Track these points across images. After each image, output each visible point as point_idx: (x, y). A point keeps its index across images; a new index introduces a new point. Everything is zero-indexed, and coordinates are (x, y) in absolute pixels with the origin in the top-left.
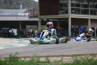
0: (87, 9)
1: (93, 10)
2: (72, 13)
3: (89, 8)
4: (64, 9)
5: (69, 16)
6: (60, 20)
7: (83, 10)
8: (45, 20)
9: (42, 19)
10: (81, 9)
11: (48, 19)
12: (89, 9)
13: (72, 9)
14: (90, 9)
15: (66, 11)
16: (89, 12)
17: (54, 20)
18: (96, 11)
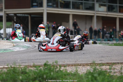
1: (76, 2)
2: (48, 6)
4: (37, 1)
5: (43, 10)
6: (32, 16)
7: (63, 2)
8: (12, 15)
9: (7, 14)
10: (60, 1)
11: (15, 14)
13: (48, 1)
14: (71, 1)
15: (40, 3)
16: (70, 5)
17: (23, 15)
18: (80, 3)
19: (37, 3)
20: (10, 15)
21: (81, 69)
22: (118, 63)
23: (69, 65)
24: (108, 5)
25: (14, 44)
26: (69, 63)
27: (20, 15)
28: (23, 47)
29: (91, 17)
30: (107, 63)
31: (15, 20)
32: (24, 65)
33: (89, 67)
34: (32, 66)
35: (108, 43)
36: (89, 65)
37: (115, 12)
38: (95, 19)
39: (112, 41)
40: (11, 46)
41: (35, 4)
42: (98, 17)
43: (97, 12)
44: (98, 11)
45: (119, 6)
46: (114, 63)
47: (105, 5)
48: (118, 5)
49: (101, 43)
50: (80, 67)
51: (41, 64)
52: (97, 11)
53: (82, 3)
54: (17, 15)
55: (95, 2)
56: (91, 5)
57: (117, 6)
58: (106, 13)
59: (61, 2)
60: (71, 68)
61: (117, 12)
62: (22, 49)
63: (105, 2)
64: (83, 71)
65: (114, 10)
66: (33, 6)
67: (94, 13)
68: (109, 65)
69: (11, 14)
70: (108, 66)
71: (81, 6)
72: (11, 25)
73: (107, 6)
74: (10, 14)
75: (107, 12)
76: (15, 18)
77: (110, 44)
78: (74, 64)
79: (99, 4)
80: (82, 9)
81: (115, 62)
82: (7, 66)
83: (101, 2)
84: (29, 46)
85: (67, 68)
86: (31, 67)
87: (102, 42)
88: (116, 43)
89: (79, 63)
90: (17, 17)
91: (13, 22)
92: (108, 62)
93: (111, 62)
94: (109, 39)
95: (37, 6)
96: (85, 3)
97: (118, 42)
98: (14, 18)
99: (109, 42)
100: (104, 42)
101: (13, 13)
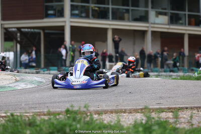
0: (104, 8)
1: (118, 9)
2: (73, 15)
3: (108, 4)
4: (54, 8)
5: (65, 22)
6: (46, 31)
7: (97, 9)
8: (14, 29)
9: (6, 29)
10: (92, 8)
11: (19, 29)
12: (108, 8)
13: (73, 8)
14: (110, 6)
15: (59, 11)
16: (109, 13)
17: (32, 30)
18: (124, 11)
19: (54, 10)
20: (11, 30)
21: (125, 118)
22: (187, 108)
23: (106, 112)
24: (171, 13)
25: (17, 78)
26: (105, 108)
27: (26, 30)
28: (31, 82)
29: (143, 33)
30: (169, 109)
31: (19, 39)
32: (32, 113)
33: (138, 114)
34: (46, 113)
35: (170, 76)
36: (139, 111)
37: (182, 24)
38: (149, 36)
39: (177, 72)
40: (11, 81)
41: (51, 12)
42: (153, 33)
43: (152, 25)
44: (154, 24)
45: (189, 15)
46: (179, 107)
47: (165, 14)
48: (187, 13)
49: (159, 75)
50: (125, 114)
51: (60, 110)
52: (152, 23)
53: (127, 11)
54: (23, 30)
55: (150, 9)
56: (143, 14)
57: (185, 14)
58: (167, 27)
59: (94, 8)
60: (110, 117)
61: (185, 24)
62: (29, 86)
63: (165, 9)
64: (129, 121)
65: (181, 22)
66: (48, 16)
67: (148, 27)
68: (171, 112)
69: (12, 28)
70: (171, 114)
71: (126, 15)
72: (12, 47)
73: (169, 14)
74: (10, 28)
75: (168, 24)
76: (19, 34)
77: (174, 77)
78: (115, 110)
79: (156, 12)
80: (129, 20)
81: (181, 106)
82: (5, 113)
83: (158, 9)
84: (41, 81)
85: (104, 116)
86: (45, 115)
87: (161, 74)
88: (184, 76)
89: (123, 108)
90: (22, 33)
91: (15, 42)
92: (171, 106)
93: (174, 106)
94: (172, 69)
95: (54, 16)
96: (132, 10)
97: (188, 74)
98: (16, 35)
99: (171, 73)
100: (163, 73)
101: (14, 28)
